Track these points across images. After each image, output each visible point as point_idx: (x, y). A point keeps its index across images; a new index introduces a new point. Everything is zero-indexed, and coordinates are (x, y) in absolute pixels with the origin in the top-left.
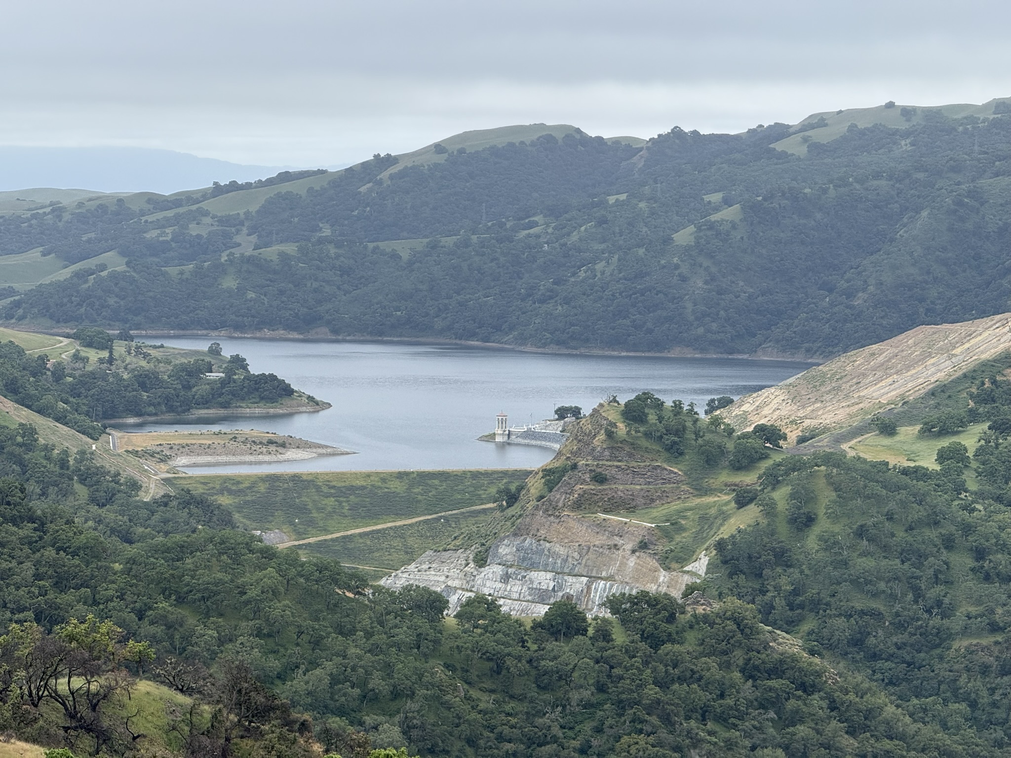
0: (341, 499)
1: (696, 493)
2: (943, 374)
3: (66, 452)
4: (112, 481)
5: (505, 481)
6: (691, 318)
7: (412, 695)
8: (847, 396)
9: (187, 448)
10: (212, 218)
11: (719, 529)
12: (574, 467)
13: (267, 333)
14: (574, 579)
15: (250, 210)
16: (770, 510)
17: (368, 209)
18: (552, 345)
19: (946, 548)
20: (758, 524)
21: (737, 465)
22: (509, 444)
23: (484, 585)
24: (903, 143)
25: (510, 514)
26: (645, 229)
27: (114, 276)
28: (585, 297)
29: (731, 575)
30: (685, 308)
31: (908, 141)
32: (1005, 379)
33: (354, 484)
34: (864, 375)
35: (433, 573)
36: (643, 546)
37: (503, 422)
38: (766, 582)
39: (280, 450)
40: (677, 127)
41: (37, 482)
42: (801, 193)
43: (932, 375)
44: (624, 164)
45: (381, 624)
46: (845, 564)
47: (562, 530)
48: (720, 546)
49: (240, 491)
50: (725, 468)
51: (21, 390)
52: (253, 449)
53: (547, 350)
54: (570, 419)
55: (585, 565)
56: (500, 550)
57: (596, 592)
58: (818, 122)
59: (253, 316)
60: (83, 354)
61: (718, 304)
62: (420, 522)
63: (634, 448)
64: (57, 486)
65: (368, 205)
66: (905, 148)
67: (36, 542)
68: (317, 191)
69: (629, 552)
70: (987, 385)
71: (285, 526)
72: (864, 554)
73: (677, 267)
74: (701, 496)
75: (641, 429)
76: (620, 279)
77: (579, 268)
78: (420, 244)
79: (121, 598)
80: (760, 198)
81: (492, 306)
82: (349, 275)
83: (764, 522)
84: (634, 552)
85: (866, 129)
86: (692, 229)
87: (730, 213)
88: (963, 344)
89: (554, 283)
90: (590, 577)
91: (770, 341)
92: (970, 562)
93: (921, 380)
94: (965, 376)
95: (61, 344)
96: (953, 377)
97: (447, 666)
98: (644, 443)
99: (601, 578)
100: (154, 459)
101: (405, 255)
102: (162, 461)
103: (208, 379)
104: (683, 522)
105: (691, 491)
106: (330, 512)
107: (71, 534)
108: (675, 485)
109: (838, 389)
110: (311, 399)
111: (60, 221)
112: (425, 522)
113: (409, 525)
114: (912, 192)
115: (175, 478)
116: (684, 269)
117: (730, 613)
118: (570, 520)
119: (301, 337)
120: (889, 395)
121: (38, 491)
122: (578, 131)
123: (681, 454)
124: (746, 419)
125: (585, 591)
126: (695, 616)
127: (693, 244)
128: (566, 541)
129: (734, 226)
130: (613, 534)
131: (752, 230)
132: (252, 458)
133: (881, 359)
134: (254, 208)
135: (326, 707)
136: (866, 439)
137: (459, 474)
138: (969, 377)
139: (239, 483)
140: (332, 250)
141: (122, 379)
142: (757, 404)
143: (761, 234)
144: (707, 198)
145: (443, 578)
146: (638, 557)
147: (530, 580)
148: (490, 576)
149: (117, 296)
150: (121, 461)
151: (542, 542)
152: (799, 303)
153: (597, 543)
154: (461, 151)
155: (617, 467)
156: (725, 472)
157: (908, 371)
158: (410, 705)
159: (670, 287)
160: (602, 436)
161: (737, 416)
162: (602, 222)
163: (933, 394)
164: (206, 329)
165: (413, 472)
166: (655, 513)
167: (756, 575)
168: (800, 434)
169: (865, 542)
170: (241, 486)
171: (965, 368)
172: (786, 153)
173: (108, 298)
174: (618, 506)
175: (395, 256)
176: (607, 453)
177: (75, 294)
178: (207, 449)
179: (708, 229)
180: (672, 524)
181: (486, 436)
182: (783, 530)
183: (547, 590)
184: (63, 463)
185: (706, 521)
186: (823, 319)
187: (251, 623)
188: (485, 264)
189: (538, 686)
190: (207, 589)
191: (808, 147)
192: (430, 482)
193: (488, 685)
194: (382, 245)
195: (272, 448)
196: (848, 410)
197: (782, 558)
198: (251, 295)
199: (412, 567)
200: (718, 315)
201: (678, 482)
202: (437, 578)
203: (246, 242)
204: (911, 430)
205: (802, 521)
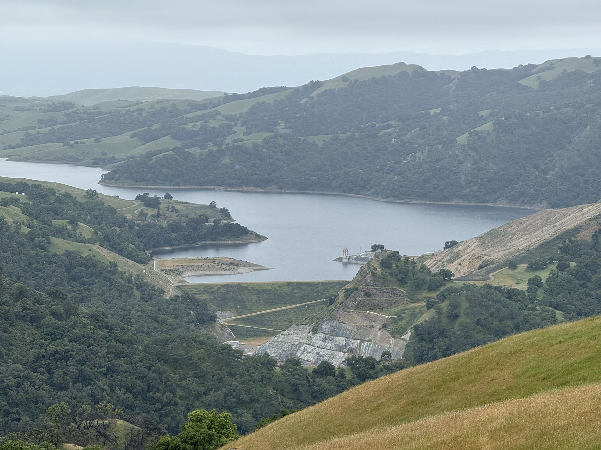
0: (260, 296)
1: (411, 301)
2: (549, 236)
3: (130, 275)
4: (152, 290)
5: (338, 287)
6: (463, 184)
7: (258, 402)
8: (505, 245)
9: (190, 267)
10: (222, 116)
11: (418, 319)
12: (357, 289)
13: (245, 188)
14: (354, 341)
15: (243, 112)
16: (439, 312)
17: (305, 113)
18: (391, 197)
19: (516, 329)
20: (434, 318)
21: (430, 288)
22: (349, 263)
23: (316, 342)
24: (589, 82)
25: (330, 309)
26: (445, 132)
27: (165, 157)
28: (409, 172)
29: (419, 341)
30: (460, 178)
31: (592, 81)
32: (576, 239)
33: (266, 288)
34: (515, 234)
35: (295, 335)
36: (384, 326)
37: (346, 252)
38: (434, 345)
39: (236, 268)
40: (474, 66)
41: (117, 290)
42: (525, 116)
43: (544, 236)
44: (445, 87)
45: (248, 371)
46: (469, 337)
47: (350, 318)
48: (416, 328)
49: (213, 292)
50: (425, 290)
51: (112, 240)
52: (222, 267)
53: (388, 200)
54: (378, 251)
55: (359, 335)
56: (323, 327)
57: (363, 347)
59: (238, 179)
60: (145, 211)
61: (478, 176)
62: (296, 307)
63: (384, 280)
64: (126, 292)
65: (305, 111)
66: (589, 85)
67: (108, 337)
68: (279, 101)
69: (378, 329)
70: (567, 242)
71: (233, 309)
72: (479, 332)
73: (457, 156)
74: (412, 303)
75: (388, 271)
76: (428, 162)
77: (408, 155)
78: (327, 138)
79: (141, 362)
80: (503, 119)
81: (362, 175)
82: (289, 155)
83: (436, 316)
84: (380, 329)
85: (572, 72)
86: (467, 135)
87: (487, 127)
88: (561, 220)
89: (395, 163)
90: (361, 340)
91: (503, 196)
93: (538, 238)
94: (557, 237)
95: (135, 205)
96: (552, 238)
97: (274, 389)
98: (389, 278)
99: (366, 341)
100: (174, 274)
101: (320, 144)
102: (178, 274)
103: (206, 226)
104: (403, 315)
105: (409, 300)
106: (254, 302)
107: (122, 334)
108: (402, 298)
109: (502, 241)
110: (257, 235)
111: (141, 116)
112: (299, 307)
113: (291, 309)
114: (584, 115)
115: (182, 286)
116: (461, 157)
117: (398, 365)
118: (353, 314)
119: (263, 190)
120: (524, 245)
121: (117, 295)
122: (421, 68)
123: (406, 283)
124: (459, 254)
125: (359, 346)
126: (384, 366)
127: (466, 143)
128: (352, 323)
129: (489, 134)
130: (372, 321)
131: (498, 136)
132: (221, 272)
133: (524, 226)
134: (245, 111)
135: (222, 406)
136: (503, 270)
137: (316, 283)
138: (559, 238)
139: (212, 288)
140: (282, 142)
141: (163, 228)
142: (465, 246)
143: (503, 138)
144: (481, 113)
145: (299, 338)
146: (382, 332)
147: (335, 340)
148: (318, 338)
149: (167, 168)
150: (157, 278)
151: (341, 323)
152: (521, 175)
153: (365, 324)
154: (356, 81)
155: (376, 289)
156: (425, 291)
157: (534, 233)
158: (257, 405)
159: (453, 167)
160: (370, 275)
161: (455, 252)
162: (423, 128)
163: (541, 246)
164: (213, 185)
165: (294, 283)
166: (393, 311)
167: (431, 341)
168: (481, 264)
169: (479, 327)
170: (213, 290)
171: (559, 233)
172: (527, 86)
173: (163, 169)
174: (375, 307)
175: (314, 145)
176: (372, 283)
177: (146, 167)
178: (200, 268)
179: (475, 135)
180: (398, 316)
181: (338, 259)
182: (445, 321)
183: (342, 345)
184: (129, 281)
185: (414, 315)
186: (531, 185)
187: (193, 372)
188: (360, 151)
189: (312, 397)
190: (176, 358)
191: (539, 83)
192: (302, 287)
193: (291, 396)
194: (309, 139)
195: (232, 267)
196: (504, 252)
197: (443, 333)
198: (237, 167)
199: (286, 332)
200: (477, 182)
201: (403, 296)
202: (296, 338)
203: (239, 130)
204: (523, 266)
205: (453, 317)
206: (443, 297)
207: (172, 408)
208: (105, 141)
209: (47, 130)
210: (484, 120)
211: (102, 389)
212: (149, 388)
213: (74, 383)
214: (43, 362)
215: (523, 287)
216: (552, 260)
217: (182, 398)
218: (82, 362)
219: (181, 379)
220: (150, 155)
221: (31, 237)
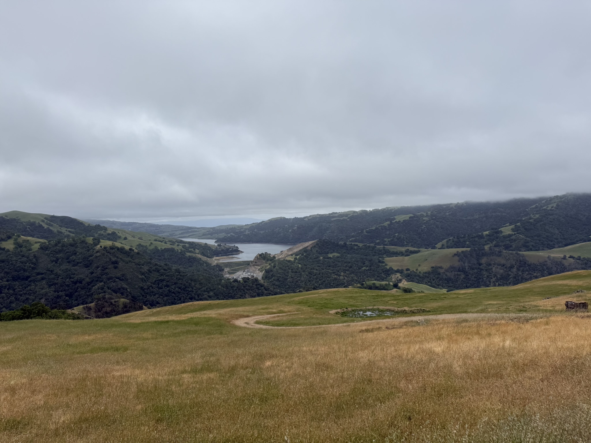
2: (301, 248)
4: (209, 264)
9: (222, 259)
12: (254, 262)
14: (252, 273)
20: (270, 267)
23: (243, 274)
26: (287, 229)
27: (229, 237)
28: (279, 238)
29: (266, 273)
33: (237, 262)
34: (294, 249)
36: (259, 270)
40: (296, 217)
41: (200, 264)
44: (289, 221)
46: (278, 271)
47: (251, 268)
48: (265, 270)
49: (224, 264)
51: (204, 253)
56: (246, 270)
57: (254, 275)
58: (310, 216)
60: (218, 247)
63: (260, 259)
64: (202, 265)
65: (261, 227)
66: (318, 219)
71: (228, 268)
72: (280, 270)
76: (283, 236)
77: (279, 234)
78: (264, 232)
79: (185, 281)
82: (255, 236)
86: (291, 230)
87: (295, 228)
88: (304, 245)
89: (277, 236)
92: (291, 271)
93: (299, 249)
99: (255, 273)
100: (217, 260)
101: (262, 233)
104: (263, 267)
105: (265, 263)
106: (234, 266)
108: (263, 263)
109: (291, 250)
110: (242, 252)
113: (242, 267)
115: (217, 263)
116: (290, 234)
120: (295, 251)
122: (285, 218)
123: (265, 260)
127: (291, 232)
130: (256, 269)
133: (297, 247)
134: (249, 227)
136: (289, 256)
140: (254, 233)
141: (219, 251)
142: (284, 252)
143: (299, 230)
147: (248, 274)
150: (212, 261)
151: (249, 270)
152: (302, 238)
154: (272, 220)
155: (258, 261)
156: (269, 261)
158: (215, 291)
160: (257, 258)
161: (282, 253)
162: (283, 229)
163: (299, 251)
165: (244, 261)
166: (261, 266)
168: (286, 255)
171: (303, 248)
172: (305, 221)
173: (227, 239)
174: (257, 266)
175: (261, 233)
177: (224, 239)
178: (224, 259)
179: (293, 230)
182: (272, 267)
183: (250, 275)
184: (204, 262)
185: (266, 267)
188: (270, 234)
190: (195, 279)
191: (309, 219)
192: (246, 262)
194: (260, 232)
196: (291, 253)
197: (271, 271)
199: (238, 272)
202: (240, 273)
203: (247, 231)
204: (294, 255)
205: (274, 267)
206: (273, 262)
207: (191, 292)
208: (219, 234)
209: (208, 233)
210: (296, 227)
211: (172, 288)
212: (186, 287)
213: (165, 287)
214: (157, 282)
215: (293, 260)
216: (300, 253)
217: (195, 290)
218: (168, 281)
219: (195, 285)
220: (225, 237)
221: (181, 253)
